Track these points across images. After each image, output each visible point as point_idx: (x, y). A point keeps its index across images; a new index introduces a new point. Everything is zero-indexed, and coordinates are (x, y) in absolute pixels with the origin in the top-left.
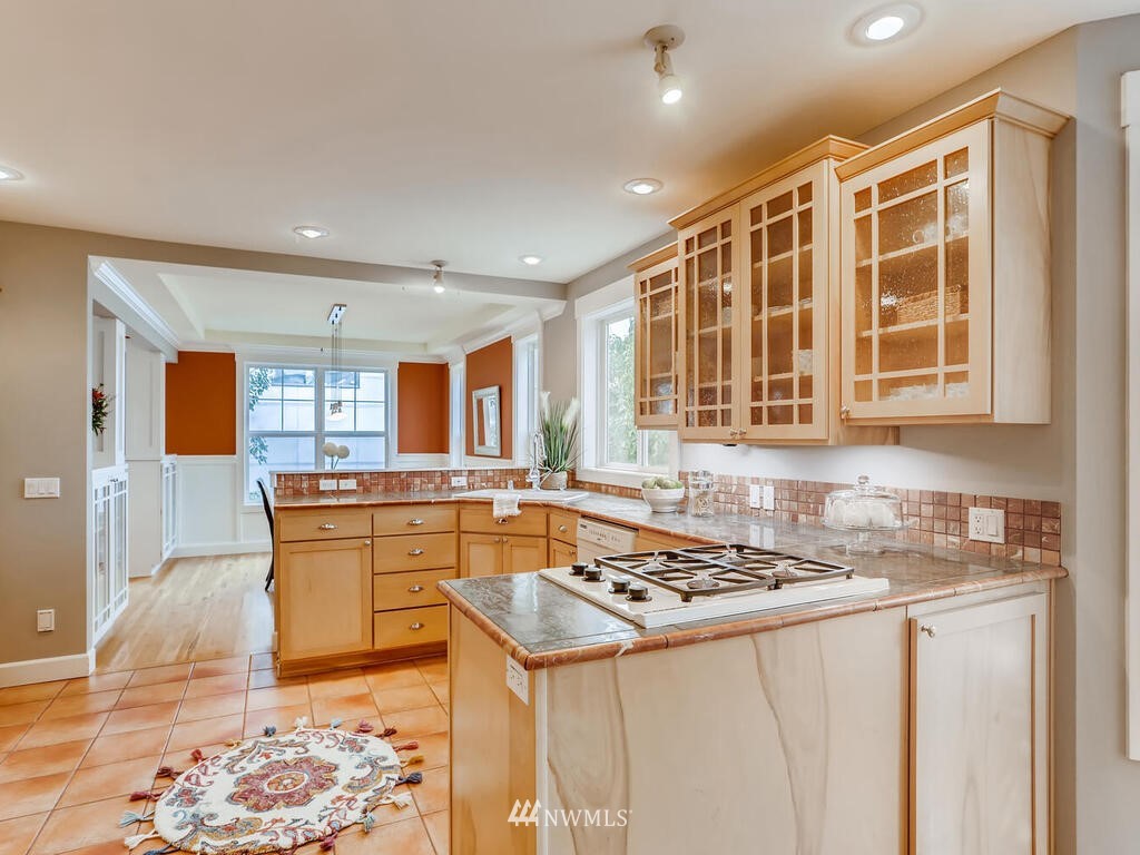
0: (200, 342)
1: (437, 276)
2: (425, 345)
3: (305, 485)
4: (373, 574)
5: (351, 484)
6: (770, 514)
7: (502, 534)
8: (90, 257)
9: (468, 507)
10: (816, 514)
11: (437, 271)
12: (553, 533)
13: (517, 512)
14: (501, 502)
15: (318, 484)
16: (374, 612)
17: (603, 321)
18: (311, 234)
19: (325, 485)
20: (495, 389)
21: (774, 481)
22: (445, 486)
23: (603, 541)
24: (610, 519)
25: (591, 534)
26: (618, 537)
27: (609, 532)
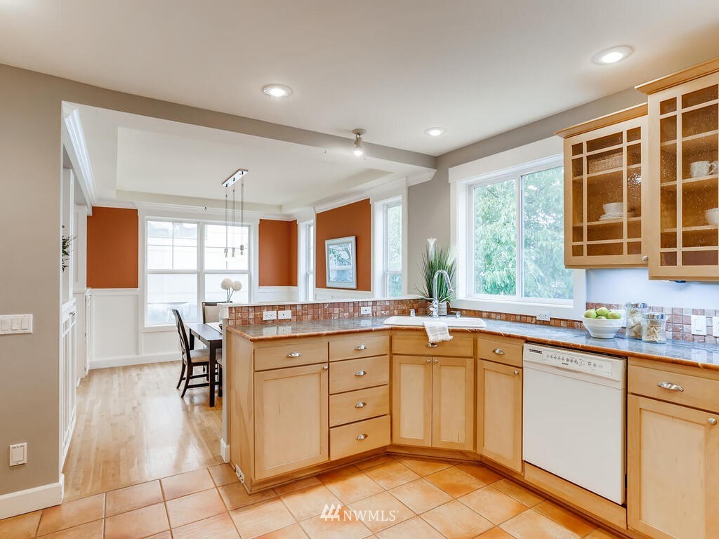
0: (111, 199)
1: (357, 142)
2: (280, 207)
3: (251, 316)
4: (329, 395)
5: (286, 314)
7: (432, 356)
8: (63, 102)
9: (399, 333)
11: (357, 137)
12: (481, 354)
13: (449, 337)
14: (433, 329)
15: (262, 315)
16: (330, 428)
17: (471, 185)
18: (277, 93)
19: (268, 315)
20: (352, 239)
22: (356, 314)
23: (572, 366)
24: (582, 347)
25: (550, 359)
26: (598, 363)
27: (582, 358)
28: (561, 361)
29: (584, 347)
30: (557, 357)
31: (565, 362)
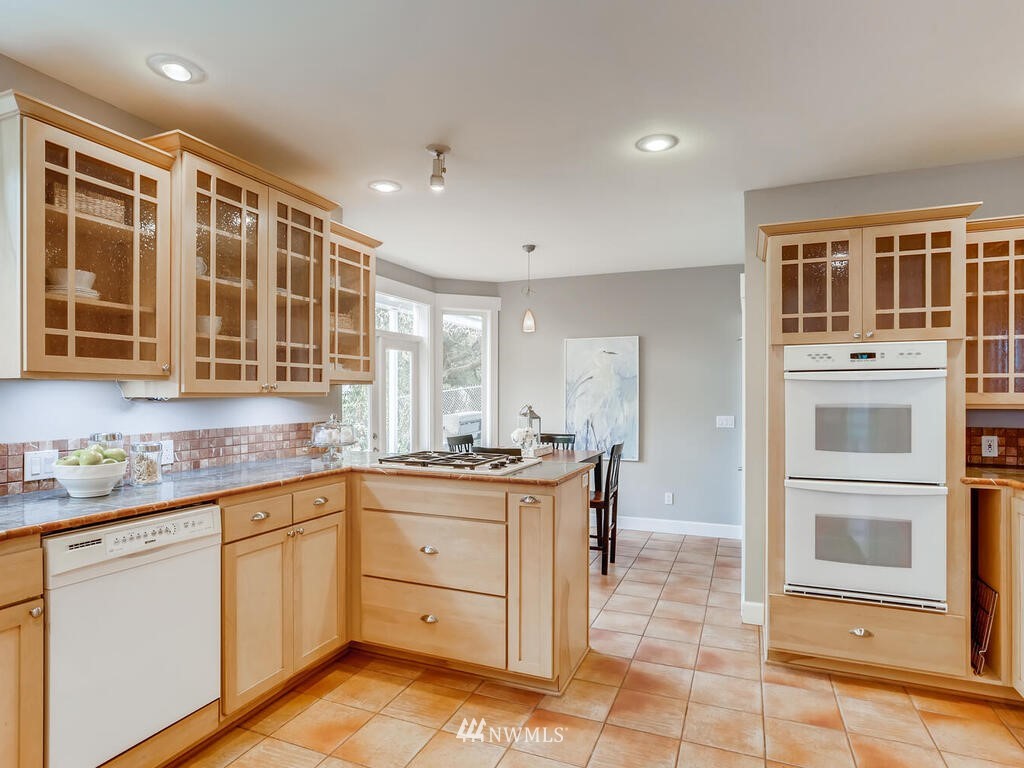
6: (169, 468)
10: (217, 455)
21: (172, 434)
23: (162, 540)
24: (170, 504)
25: (121, 545)
26: (197, 519)
27: (174, 522)
28: (143, 540)
29: (174, 504)
30: (135, 535)
31: (150, 538)
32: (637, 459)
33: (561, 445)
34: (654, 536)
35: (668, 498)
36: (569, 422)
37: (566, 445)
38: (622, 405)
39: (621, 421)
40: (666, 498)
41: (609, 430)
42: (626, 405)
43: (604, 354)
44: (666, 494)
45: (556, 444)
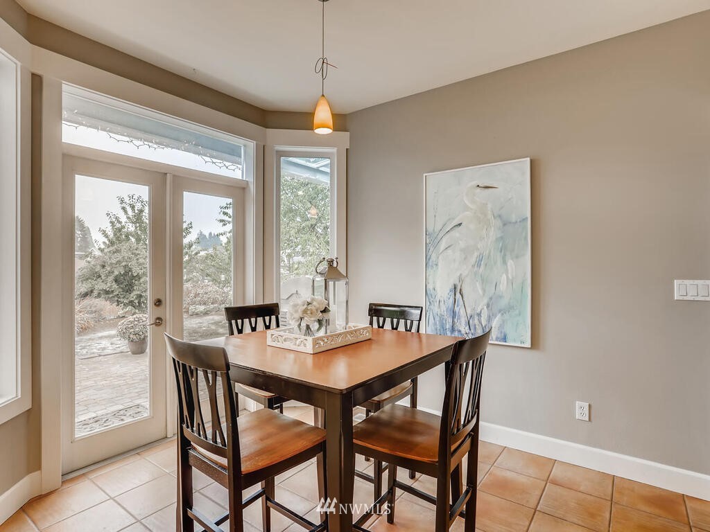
32: (528, 344)
33: (388, 320)
34: (557, 472)
35: (580, 410)
36: (430, 287)
37: (395, 320)
38: (505, 262)
39: (503, 287)
40: (578, 411)
41: (485, 301)
42: (510, 263)
43: (478, 190)
44: (578, 404)
45: (381, 319)
